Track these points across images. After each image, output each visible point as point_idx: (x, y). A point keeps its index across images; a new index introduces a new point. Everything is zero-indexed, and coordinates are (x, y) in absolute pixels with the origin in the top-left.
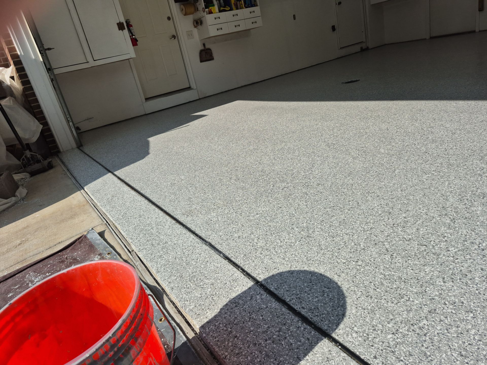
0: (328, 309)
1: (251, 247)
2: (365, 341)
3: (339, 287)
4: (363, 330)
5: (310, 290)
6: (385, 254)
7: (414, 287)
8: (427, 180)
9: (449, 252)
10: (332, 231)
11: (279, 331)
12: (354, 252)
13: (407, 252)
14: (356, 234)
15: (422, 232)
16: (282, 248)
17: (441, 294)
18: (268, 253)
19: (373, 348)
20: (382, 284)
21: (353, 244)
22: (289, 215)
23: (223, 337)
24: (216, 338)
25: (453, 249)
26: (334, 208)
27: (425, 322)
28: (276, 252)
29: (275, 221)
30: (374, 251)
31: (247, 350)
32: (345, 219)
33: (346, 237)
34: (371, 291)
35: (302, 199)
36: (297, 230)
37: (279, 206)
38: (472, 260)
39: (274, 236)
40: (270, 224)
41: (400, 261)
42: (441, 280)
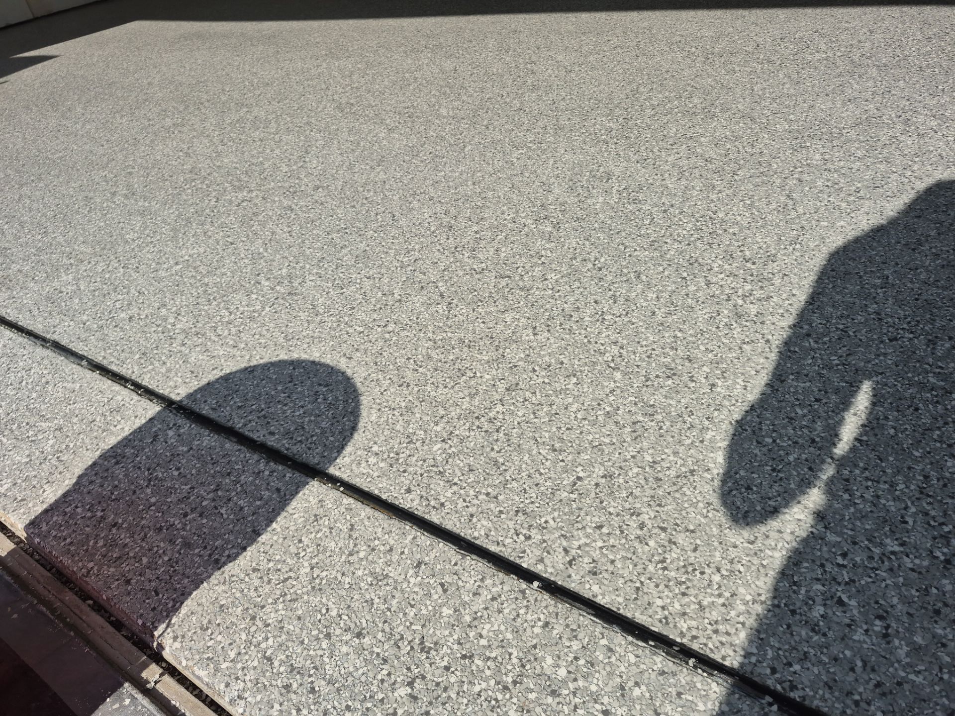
0: (323, 425)
1: (160, 334)
2: (391, 466)
3: (349, 379)
4: (388, 447)
5: (289, 397)
6: (438, 304)
7: (484, 353)
8: (518, 159)
9: (546, 282)
10: (341, 275)
11: (216, 490)
12: (381, 308)
13: (476, 293)
14: (386, 276)
15: (504, 255)
16: (231, 326)
17: (528, 356)
18: (200, 340)
19: (406, 474)
20: (429, 357)
21: (380, 294)
22: (250, 256)
24: (65, 540)
25: (553, 274)
26: (347, 231)
27: (499, 408)
28: (219, 336)
29: (218, 272)
30: (418, 300)
31: (141, 547)
32: (368, 248)
33: (367, 284)
34: (409, 374)
35: (281, 221)
36: (267, 283)
37: (229, 240)
38: (582, 290)
39: (215, 303)
40: (206, 280)
41: (464, 311)
42: (530, 331)
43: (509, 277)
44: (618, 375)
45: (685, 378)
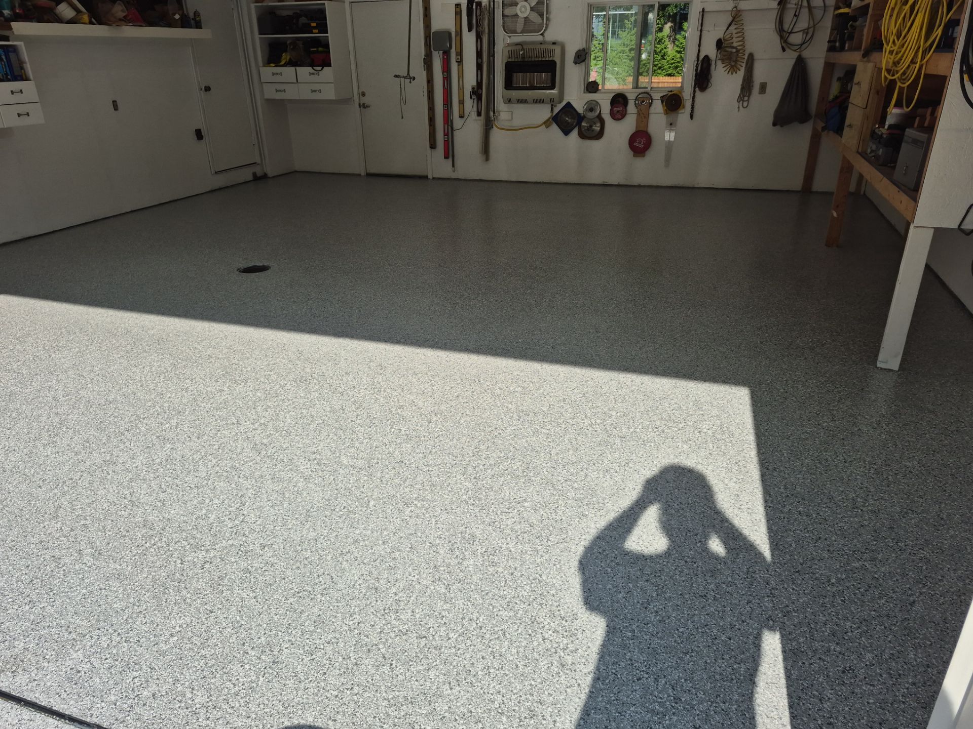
1: (185, 710)
6: (383, 665)
7: (423, 708)
8: (410, 517)
9: (450, 641)
10: (308, 641)
12: (344, 672)
13: (406, 654)
14: (340, 640)
15: (418, 616)
16: (239, 697)
17: (450, 707)
18: (219, 713)
20: (388, 715)
21: (341, 659)
22: (231, 625)
25: (453, 634)
26: (300, 595)
28: (233, 707)
29: (210, 643)
30: (368, 662)
32: (321, 613)
33: (329, 648)
35: (245, 586)
36: (253, 653)
37: (208, 608)
38: (473, 647)
39: (218, 675)
40: (203, 652)
41: (402, 671)
42: (447, 686)
43: (425, 637)
44: (504, 719)
45: (540, 718)
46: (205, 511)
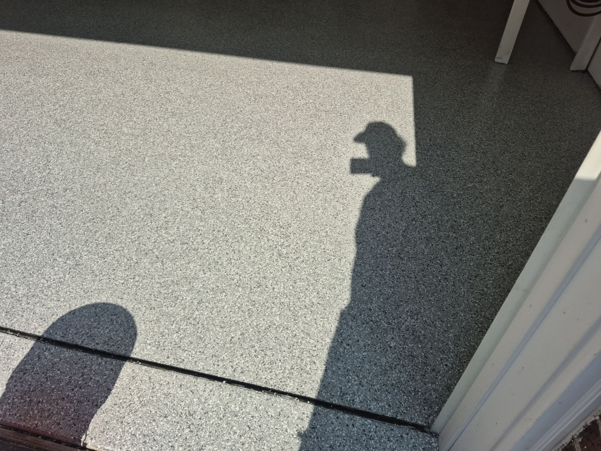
0: (121, 335)
1: (11, 299)
2: (158, 348)
3: (125, 310)
4: (154, 340)
5: (99, 324)
6: (157, 262)
7: (185, 286)
9: (204, 245)
10: (101, 250)
11: (83, 376)
12: (129, 268)
13: (173, 254)
14: (125, 248)
15: (181, 230)
16: (51, 289)
17: (204, 285)
18: (37, 300)
19: (165, 351)
20: (160, 293)
21: (126, 260)
22: (43, 242)
23: (24, 410)
24: (16, 415)
25: (207, 240)
26: (95, 220)
27: (197, 313)
28: (46, 295)
29: (27, 255)
30: (146, 261)
31: (57, 408)
32: (110, 232)
33: (117, 254)
34: (153, 302)
35: (52, 216)
36: (61, 260)
37: (25, 232)
39: (35, 275)
40: (23, 261)
41: (170, 265)
42: (202, 272)
43: (187, 243)
44: (240, 289)
45: (264, 287)
46: (19, 167)
